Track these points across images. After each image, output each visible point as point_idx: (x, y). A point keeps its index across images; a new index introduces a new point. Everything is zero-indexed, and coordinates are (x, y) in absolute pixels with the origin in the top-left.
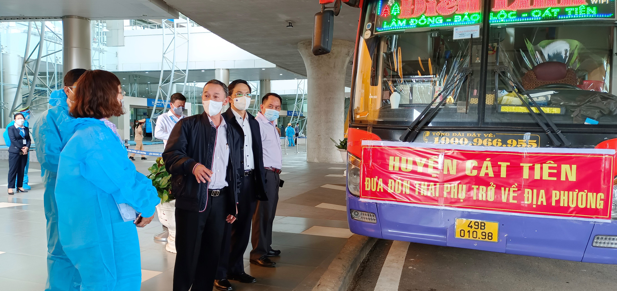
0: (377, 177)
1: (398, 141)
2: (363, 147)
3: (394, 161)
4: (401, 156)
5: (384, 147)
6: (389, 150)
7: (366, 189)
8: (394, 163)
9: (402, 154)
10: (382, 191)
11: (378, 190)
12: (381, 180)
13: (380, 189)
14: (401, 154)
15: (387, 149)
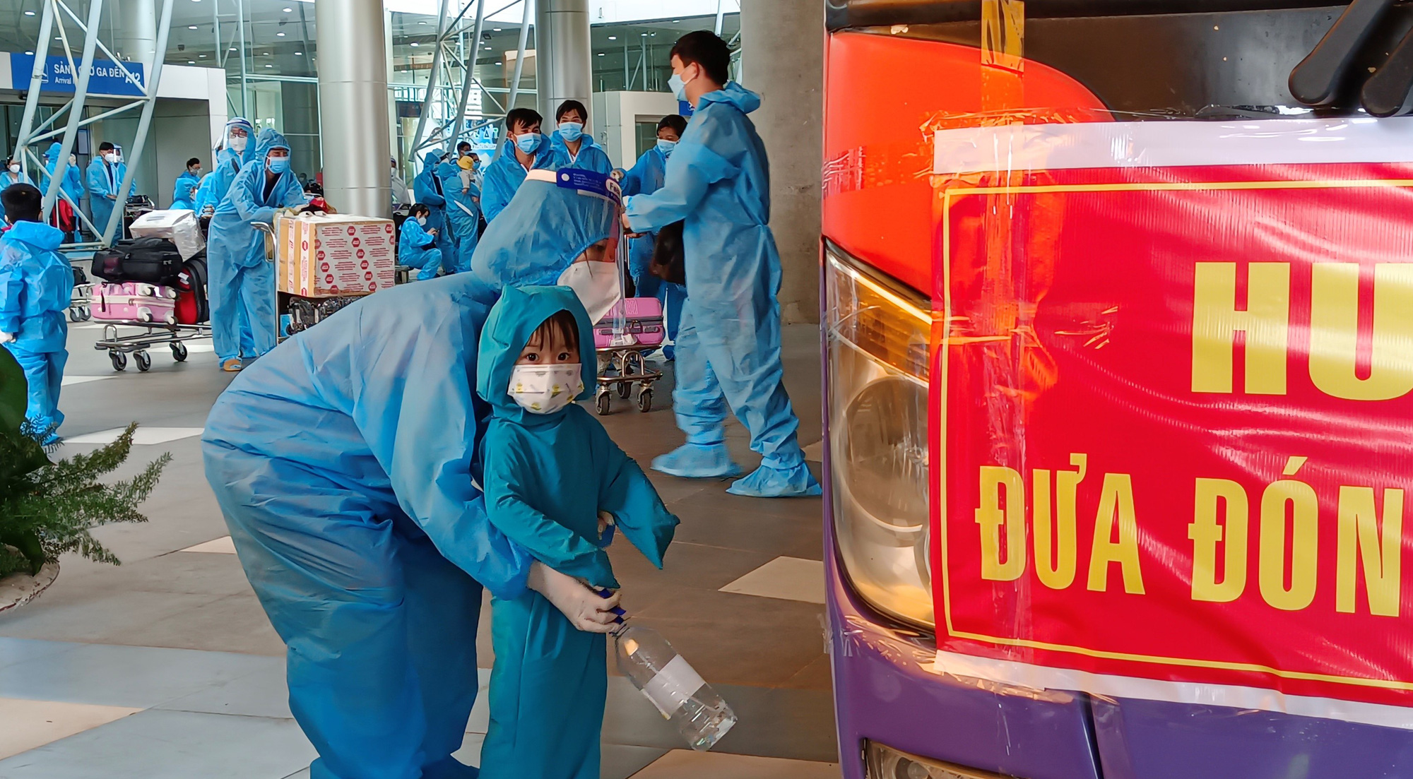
0: (1079, 459)
1: (1274, 114)
2: (943, 189)
3: (1241, 300)
4: (1304, 256)
5: (1142, 174)
6: (1189, 205)
7: (990, 569)
8: (1241, 321)
9: (1316, 233)
10: (1134, 584)
11: (1097, 581)
12: (1118, 487)
13: (1115, 570)
14: (1303, 236)
15: (1172, 198)
